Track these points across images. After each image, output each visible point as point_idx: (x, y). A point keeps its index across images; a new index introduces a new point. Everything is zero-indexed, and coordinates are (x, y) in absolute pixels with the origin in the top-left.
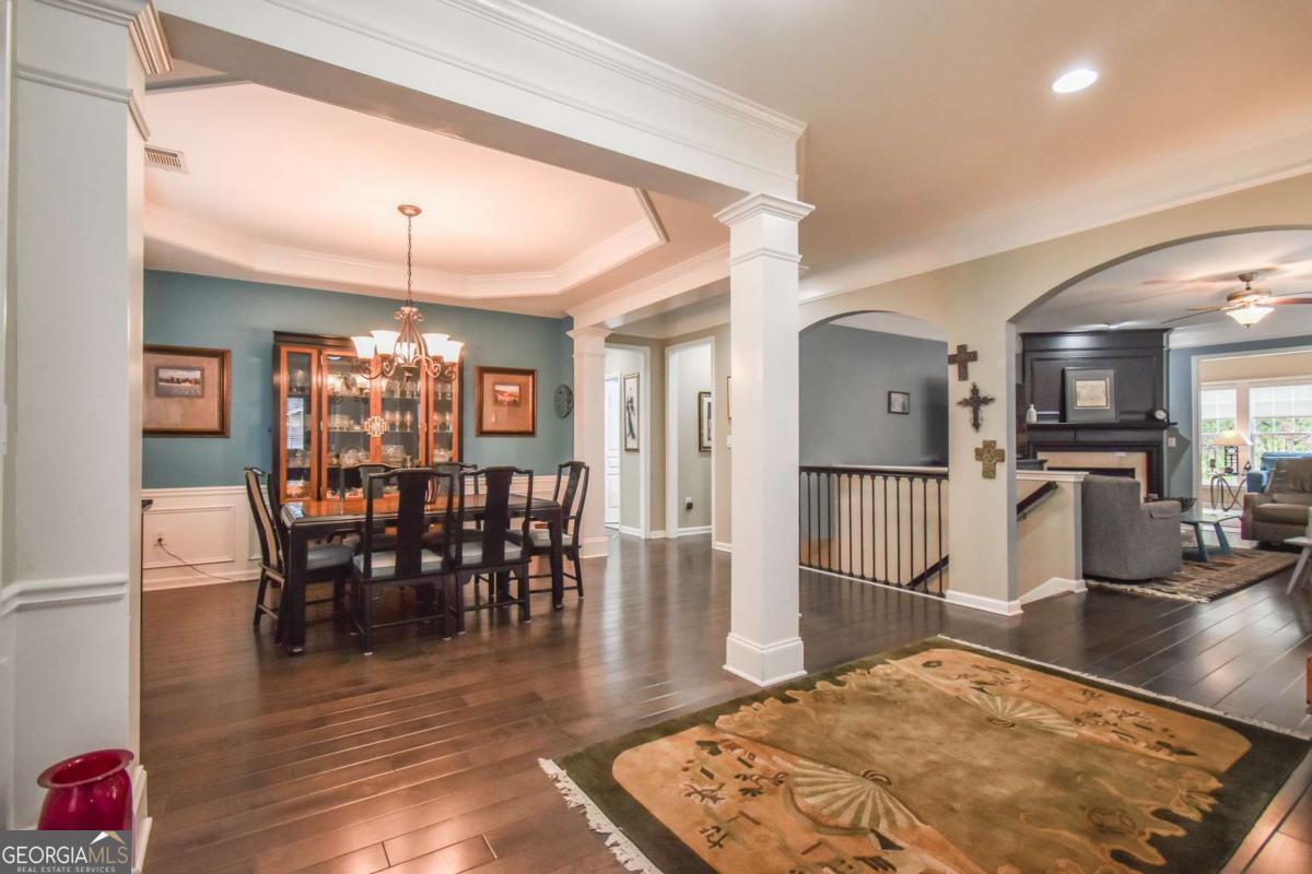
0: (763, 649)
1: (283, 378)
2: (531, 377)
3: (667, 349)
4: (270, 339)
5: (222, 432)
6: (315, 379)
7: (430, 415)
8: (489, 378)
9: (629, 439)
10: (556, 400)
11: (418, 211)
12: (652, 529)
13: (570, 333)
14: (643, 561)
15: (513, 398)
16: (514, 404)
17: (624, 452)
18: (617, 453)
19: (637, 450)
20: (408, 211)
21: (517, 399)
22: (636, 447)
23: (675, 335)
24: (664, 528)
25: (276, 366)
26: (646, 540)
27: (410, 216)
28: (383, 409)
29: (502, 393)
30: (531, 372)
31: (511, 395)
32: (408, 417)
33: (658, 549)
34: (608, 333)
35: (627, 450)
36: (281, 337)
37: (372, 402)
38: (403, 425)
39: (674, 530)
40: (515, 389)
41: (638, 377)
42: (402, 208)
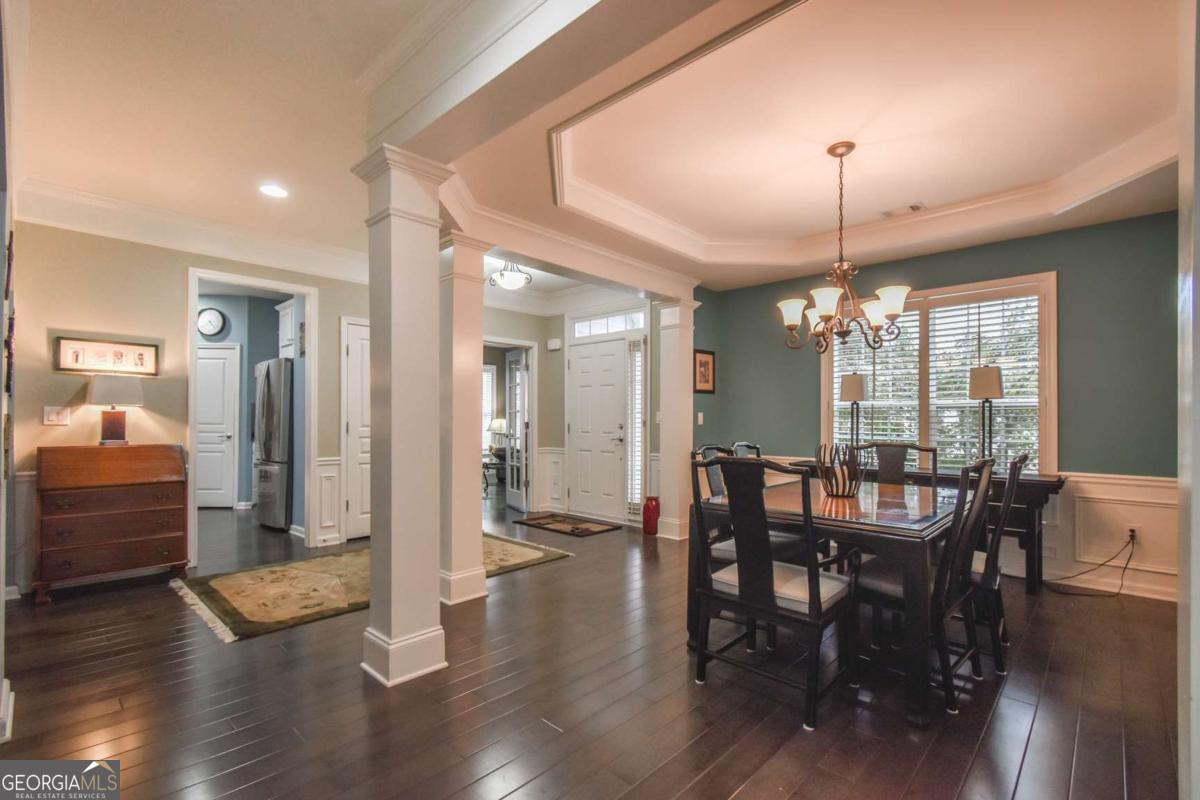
11: (850, 146)
20: (840, 151)
27: (841, 156)
42: (832, 151)
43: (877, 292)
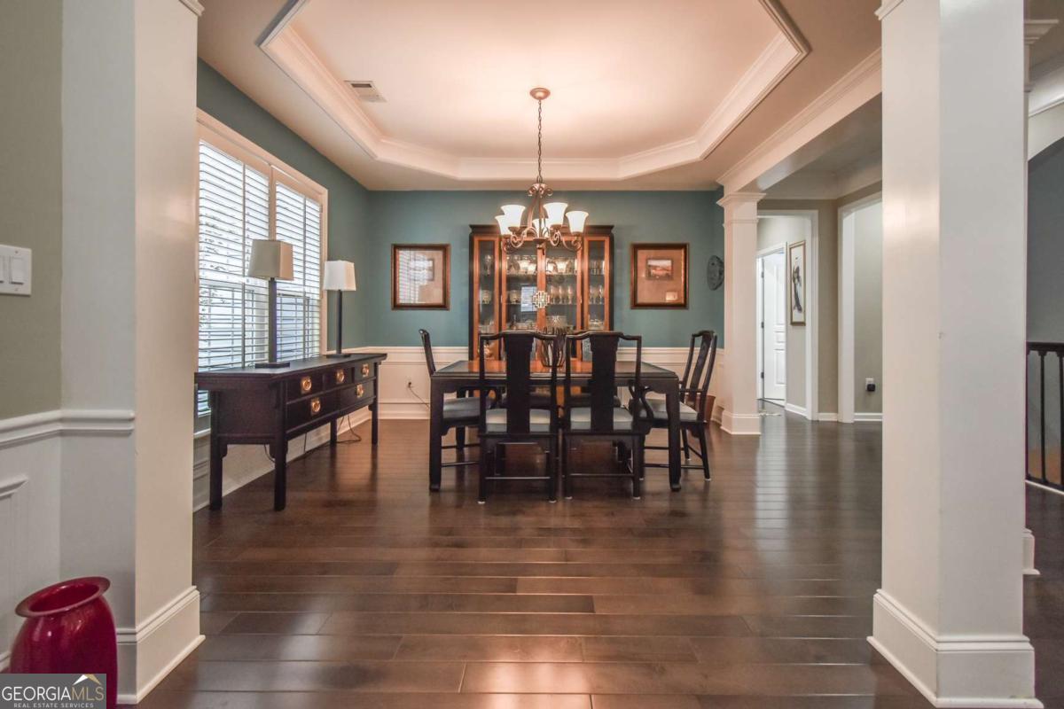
0: (938, 642)
1: (476, 262)
2: (683, 251)
3: (839, 210)
4: (467, 231)
5: (443, 306)
6: (497, 261)
7: (585, 289)
8: (642, 254)
9: (795, 312)
10: (709, 272)
11: (547, 93)
12: (820, 411)
13: (720, 203)
14: (809, 444)
15: (665, 272)
16: (669, 277)
17: (790, 326)
18: (783, 328)
19: (803, 324)
20: (540, 94)
21: (669, 273)
22: (802, 320)
23: (848, 193)
24: (836, 411)
25: (471, 253)
26: (813, 421)
27: (540, 99)
28: (549, 285)
29: (655, 267)
30: (683, 246)
31: (664, 269)
32: (569, 291)
33: (829, 434)
34: (761, 196)
35: (793, 324)
36: (475, 229)
37: (539, 279)
38: (565, 298)
39: (848, 413)
40: (667, 263)
41: (804, 245)
42: (533, 93)
43: (503, 208)
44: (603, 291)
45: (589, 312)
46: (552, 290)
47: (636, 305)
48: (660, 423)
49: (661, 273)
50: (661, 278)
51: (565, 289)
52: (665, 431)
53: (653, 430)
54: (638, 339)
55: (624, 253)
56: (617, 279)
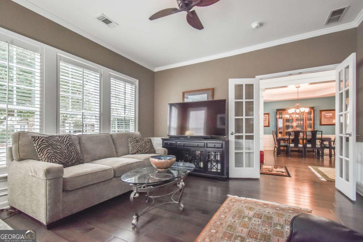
1: (278, 116)
4: (276, 110)
5: (269, 126)
6: (283, 116)
7: (306, 122)
8: (323, 113)
20: (298, 87)
21: (332, 117)
25: (277, 114)
28: (296, 121)
29: (327, 115)
32: (302, 122)
36: (278, 110)
37: (294, 120)
38: (301, 124)
40: (331, 114)
44: (312, 122)
45: (308, 127)
46: (297, 122)
47: (321, 125)
48: (327, 148)
49: (329, 117)
50: (329, 118)
51: (301, 122)
52: (328, 149)
53: (325, 149)
54: (322, 132)
55: (317, 113)
56: (315, 119)
